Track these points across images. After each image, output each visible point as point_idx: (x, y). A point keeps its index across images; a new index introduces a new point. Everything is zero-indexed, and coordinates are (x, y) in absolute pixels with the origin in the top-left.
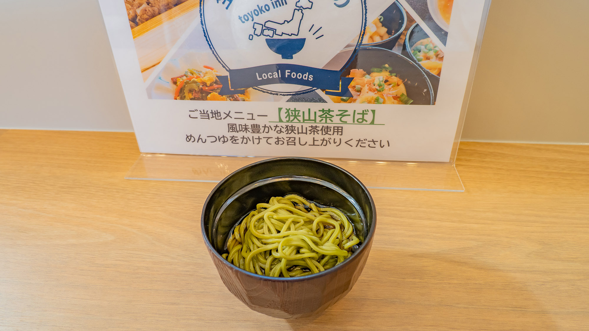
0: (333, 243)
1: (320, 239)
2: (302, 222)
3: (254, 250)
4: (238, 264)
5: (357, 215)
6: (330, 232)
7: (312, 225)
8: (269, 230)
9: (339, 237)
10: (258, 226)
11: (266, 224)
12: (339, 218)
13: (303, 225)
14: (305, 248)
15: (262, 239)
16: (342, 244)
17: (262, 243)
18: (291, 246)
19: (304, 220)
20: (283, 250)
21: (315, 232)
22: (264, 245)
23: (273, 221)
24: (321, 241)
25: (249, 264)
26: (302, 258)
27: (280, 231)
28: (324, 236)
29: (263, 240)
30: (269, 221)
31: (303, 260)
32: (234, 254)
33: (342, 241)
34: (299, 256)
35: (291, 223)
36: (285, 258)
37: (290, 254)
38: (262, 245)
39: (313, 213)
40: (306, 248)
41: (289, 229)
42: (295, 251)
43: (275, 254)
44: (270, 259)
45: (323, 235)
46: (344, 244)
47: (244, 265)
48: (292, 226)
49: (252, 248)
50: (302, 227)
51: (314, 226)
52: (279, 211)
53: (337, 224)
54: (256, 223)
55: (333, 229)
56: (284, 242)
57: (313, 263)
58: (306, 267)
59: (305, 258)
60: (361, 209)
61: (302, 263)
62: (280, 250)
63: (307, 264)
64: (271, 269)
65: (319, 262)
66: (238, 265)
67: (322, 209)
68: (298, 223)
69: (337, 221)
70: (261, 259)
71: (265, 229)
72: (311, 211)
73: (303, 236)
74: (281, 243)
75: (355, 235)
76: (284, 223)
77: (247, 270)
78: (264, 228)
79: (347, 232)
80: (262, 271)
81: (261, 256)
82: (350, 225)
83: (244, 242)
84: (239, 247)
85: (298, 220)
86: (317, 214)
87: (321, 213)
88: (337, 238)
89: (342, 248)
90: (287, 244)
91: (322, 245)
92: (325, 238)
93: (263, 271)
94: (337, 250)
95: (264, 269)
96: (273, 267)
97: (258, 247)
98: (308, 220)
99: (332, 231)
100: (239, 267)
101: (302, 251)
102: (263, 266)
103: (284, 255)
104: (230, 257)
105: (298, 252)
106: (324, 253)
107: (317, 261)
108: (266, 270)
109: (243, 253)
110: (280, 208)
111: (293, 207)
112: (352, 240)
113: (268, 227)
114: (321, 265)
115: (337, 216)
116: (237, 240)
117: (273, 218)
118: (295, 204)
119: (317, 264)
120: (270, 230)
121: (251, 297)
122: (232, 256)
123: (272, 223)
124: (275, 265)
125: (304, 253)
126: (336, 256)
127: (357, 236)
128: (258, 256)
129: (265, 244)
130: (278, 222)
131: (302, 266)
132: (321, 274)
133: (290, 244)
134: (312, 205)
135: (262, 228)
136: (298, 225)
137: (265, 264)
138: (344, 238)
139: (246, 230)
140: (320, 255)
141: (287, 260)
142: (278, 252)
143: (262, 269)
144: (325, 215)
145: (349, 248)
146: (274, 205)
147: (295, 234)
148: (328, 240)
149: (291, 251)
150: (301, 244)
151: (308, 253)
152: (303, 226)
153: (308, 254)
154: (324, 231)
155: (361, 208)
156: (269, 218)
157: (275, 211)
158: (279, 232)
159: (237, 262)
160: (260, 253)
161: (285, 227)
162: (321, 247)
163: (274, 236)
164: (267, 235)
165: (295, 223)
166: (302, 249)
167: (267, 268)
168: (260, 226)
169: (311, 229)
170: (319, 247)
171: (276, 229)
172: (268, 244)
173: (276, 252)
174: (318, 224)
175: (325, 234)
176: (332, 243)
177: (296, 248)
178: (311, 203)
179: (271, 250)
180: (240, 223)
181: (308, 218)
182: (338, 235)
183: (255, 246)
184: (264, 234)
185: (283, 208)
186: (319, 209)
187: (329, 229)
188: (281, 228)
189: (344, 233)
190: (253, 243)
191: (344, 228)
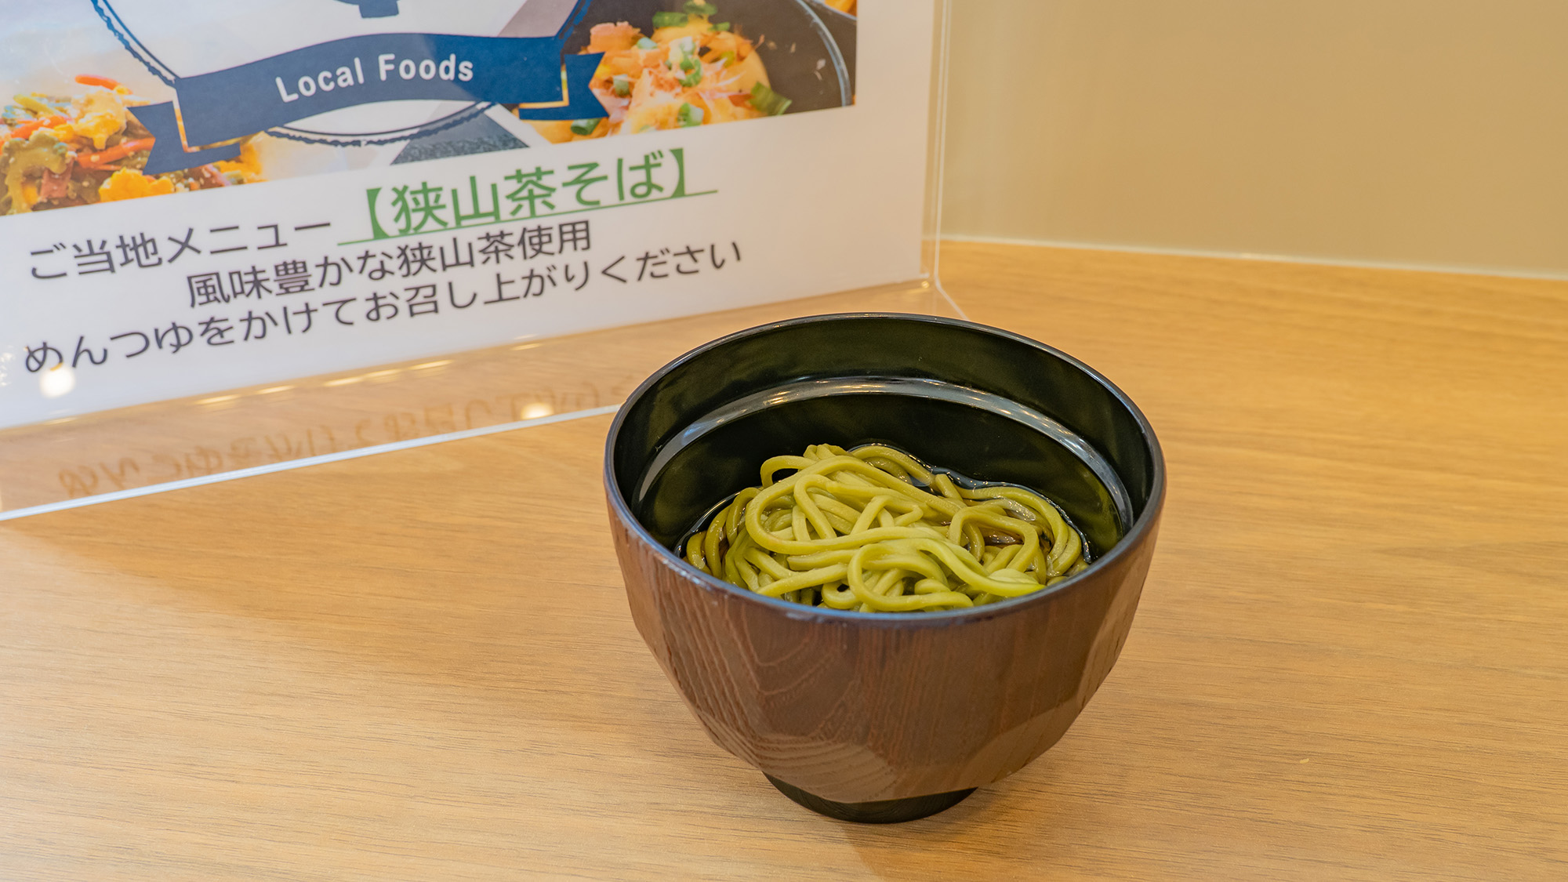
0: (1024, 572)
2: (916, 514)
3: (760, 586)
6: (1005, 553)
7: (949, 529)
8: (813, 533)
9: (1037, 566)
11: (802, 511)
13: (918, 521)
15: (789, 556)
17: (791, 568)
18: (889, 570)
19: (920, 510)
20: (863, 582)
22: (794, 574)
23: (826, 503)
27: (846, 531)
28: (987, 563)
29: (793, 560)
30: (809, 500)
34: (910, 601)
35: (881, 511)
36: (870, 603)
37: (886, 594)
38: (788, 572)
39: (947, 500)
40: (935, 579)
41: (877, 524)
42: (899, 588)
43: (834, 598)
45: (982, 562)
48: (887, 519)
50: (918, 524)
51: (954, 530)
52: (842, 476)
53: (1029, 533)
55: (1013, 543)
62: (853, 582)
67: (973, 492)
68: (904, 513)
69: (1027, 522)
71: (799, 528)
72: (941, 495)
73: (927, 540)
74: (856, 558)
76: (860, 510)
78: (795, 523)
79: (1062, 554)
82: (1073, 532)
85: (903, 506)
86: (959, 503)
87: (969, 501)
90: (877, 562)
92: (992, 565)
97: (778, 580)
98: (931, 514)
99: (1010, 549)
101: (922, 585)
103: (867, 593)
105: (908, 591)
106: (997, 588)
110: (843, 469)
113: (809, 523)
115: (1028, 511)
117: (822, 493)
120: (814, 529)
121: (772, 698)
123: (820, 509)
125: (929, 593)
129: (802, 570)
130: (841, 505)
133: (882, 563)
134: (942, 481)
135: (789, 525)
136: (903, 518)
138: (1053, 571)
144: (987, 506)
146: (823, 459)
147: (894, 536)
148: (1005, 568)
149: (891, 584)
150: (919, 564)
151: (943, 591)
152: (922, 524)
153: (943, 594)
154: (986, 551)
156: (810, 494)
157: (830, 475)
158: (841, 533)
161: (864, 518)
163: (827, 544)
164: (805, 543)
165: (896, 513)
166: (922, 581)
168: (783, 522)
171: (831, 525)
172: (809, 569)
173: (837, 592)
174: (965, 529)
175: (988, 557)
176: (1019, 572)
177: (902, 577)
178: (935, 473)
179: (821, 586)
180: (705, 527)
181: (932, 509)
182: (1031, 560)
183: (767, 578)
184: (795, 540)
185: (854, 471)
186: (966, 492)
187: (1002, 545)
188: (853, 524)
189: (1052, 556)
190: (758, 571)
191: (1051, 545)
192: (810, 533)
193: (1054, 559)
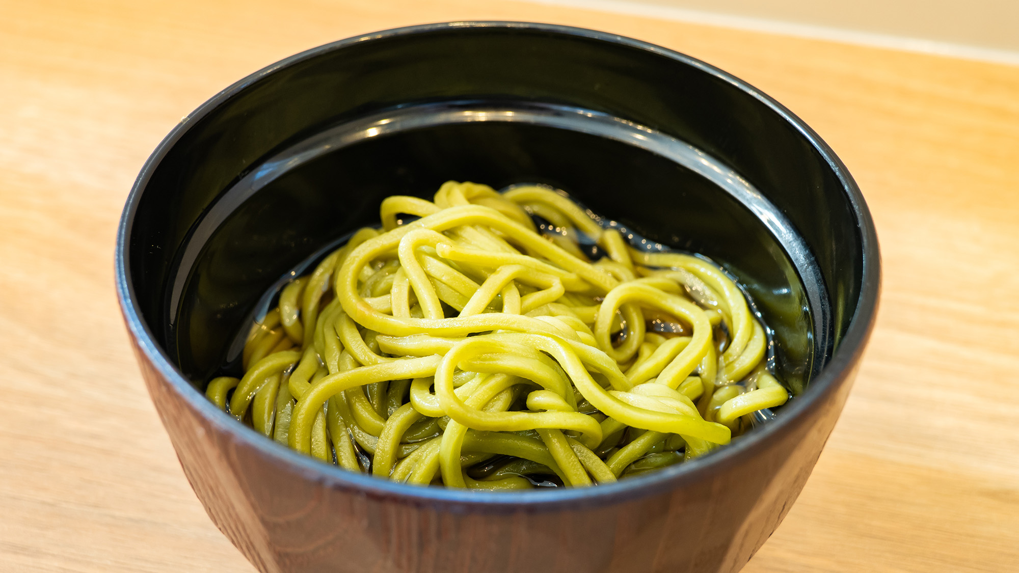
0: (678, 388)
1: (624, 368)
2: (557, 289)
3: (339, 370)
4: (271, 424)
5: (793, 293)
6: (667, 347)
7: (598, 310)
8: (414, 305)
9: (705, 368)
10: (375, 284)
11: (405, 275)
12: (714, 296)
13: (557, 302)
14: (553, 390)
15: (379, 334)
16: (713, 402)
17: (379, 352)
18: (491, 373)
19: (564, 284)
20: (455, 388)
21: (607, 340)
22: (381, 360)
23: (436, 268)
24: (624, 372)
25: (311, 427)
26: (534, 431)
27: (458, 309)
28: (641, 360)
29: (382, 340)
30: (417, 265)
31: (536, 436)
32: (259, 381)
33: (716, 389)
34: (519, 419)
35: (507, 285)
36: (459, 420)
37: (484, 407)
38: (374, 356)
39: (609, 267)
40: (555, 391)
41: (497, 306)
42: (505, 399)
43: (421, 400)
44: (399, 418)
45: (636, 356)
46: (721, 403)
47: (289, 428)
48: (512, 298)
49: (332, 365)
50: (553, 308)
51: (606, 313)
52: (468, 233)
53: (702, 323)
54: (368, 271)
55: (679, 335)
56: (461, 354)
57: (576, 455)
58: (545, 470)
59: (546, 431)
60: (811, 263)
61: (528, 449)
62: (441, 384)
63: (550, 456)
64: (398, 459)
65: (604, 458)
66: (268, 426)
67: (648, 259)
68: (538, 289)
69: (704, 307)
70: (365, 412)
71: (399, 298)
72: (604, 260)
73: (550, 339)
74: (449, 356)
75: (770, 371)
76: (479, 279)
77: (298, 446)
78: (394, 290)
79: (739, 356)
80: (359, 462)
81: (367, 403)
82: (758, 329)
83: (312, 341)
84: (285, 358)
85: (540, 279)
86: (625, 272)
87: (640, 270)
88: (695, 374)
89: (708, 416)
90: (477, 363)
91: (627, 389)
92: (644, 367)
93: (366, 463)
94: (685, 415)
95: (370, 456)
96: (405, 450)
97: (360, 365)
98: (582, 287)
99: (675, 342)
100: (272, 437)
101: (536, 399)
102: (367, 441)
103: (455, 407)
104: (245, 391)
105: (519, 403)
106: (634, 419)
107: (596, 451)
108: (377, 459)
109: (297, 383)
110: (474, 223)
111: (527, 226)
112: (757, 388)
113: (412, 293)
114: (612, 471)
115: (708, 292)
116: (285, 334)
117: (435, 256)
118: (540, 223)
119: (595, 462)
120: (417, 303)
121: (287, 555)
122: (253, 388)
123: (429, 276)
124: (416, 446)
125: (545, 411)
126: (678, 444)
127: (780, 375)
128: (354, 400)
129: (390, 356)
130: (456, 273)
131: (531, 462)
132: (594, 491)
133: (487, 363)
134: (612, 239)
135: (387, 292)
136: (534, 298)
137: (377, 434)
138: (725, 378)
139: (329, 296)
140: (611, 428)
141: (469, 429)
142: (434, 394)
143: (363, 454)
144: (659, 278)
145: (740, 418)
146: (451, 206)
147: (515, 326)
148: (657, 377)
149: (491, 393)
150: (535, 370)
151: (561, 410)
152: (560, 305)
153: (561, 414)
154: (646, 340)
155: (813, 259)
156: (418, 255)
157: (450, 232)
158: (450, 312)
159: (266, 416)
160: (364, 388)
161: (482, 295)
162: (620, 395)
163: (426, 327)
164: (402, 319)
165: (525, 286)
166: (537, 392)
167: (383, 451)
168: (382, 286)
169: (592, 326)
170: (613, 393)
171: (439, 299)
172: (400, 357)
173: (427, 392)
174: (623, 311)
175: (646, 351)
176: (671, 387)
177: (512, 384)
178: (605, 228)
179: (410, 381)
180: (309, 271)
181: (584, 280)
182: (699, 361)
183: (348, 360)
184: (391, 314)
185: (487, 226)
186: (639, 256)
187: (668, 334)
188: (466, 299)
189: (726, 359)
190: (342, 348)
191: (730, 340)
192: (411, 307)
193: (727, 362)
